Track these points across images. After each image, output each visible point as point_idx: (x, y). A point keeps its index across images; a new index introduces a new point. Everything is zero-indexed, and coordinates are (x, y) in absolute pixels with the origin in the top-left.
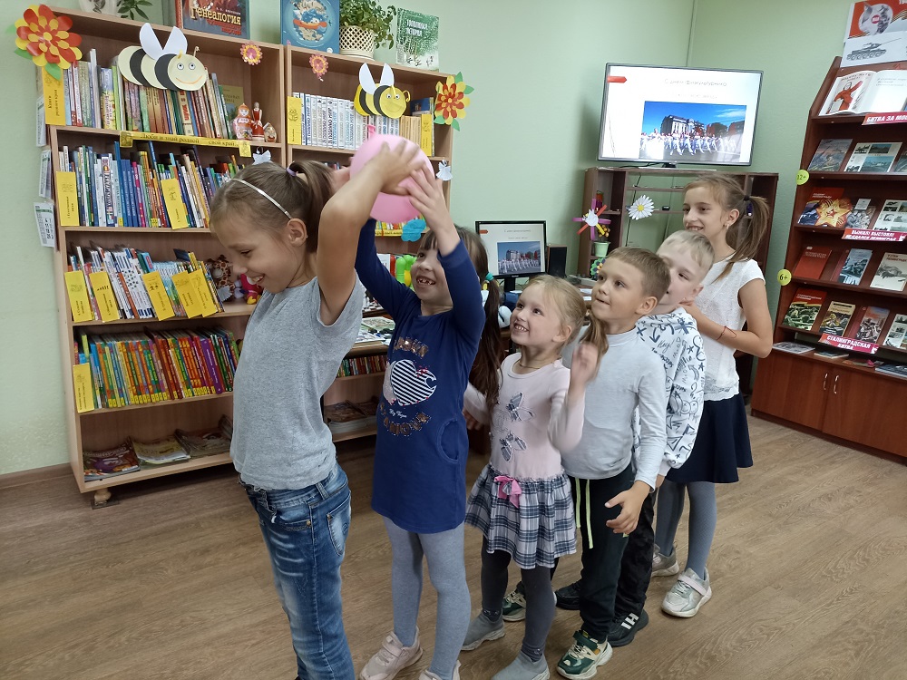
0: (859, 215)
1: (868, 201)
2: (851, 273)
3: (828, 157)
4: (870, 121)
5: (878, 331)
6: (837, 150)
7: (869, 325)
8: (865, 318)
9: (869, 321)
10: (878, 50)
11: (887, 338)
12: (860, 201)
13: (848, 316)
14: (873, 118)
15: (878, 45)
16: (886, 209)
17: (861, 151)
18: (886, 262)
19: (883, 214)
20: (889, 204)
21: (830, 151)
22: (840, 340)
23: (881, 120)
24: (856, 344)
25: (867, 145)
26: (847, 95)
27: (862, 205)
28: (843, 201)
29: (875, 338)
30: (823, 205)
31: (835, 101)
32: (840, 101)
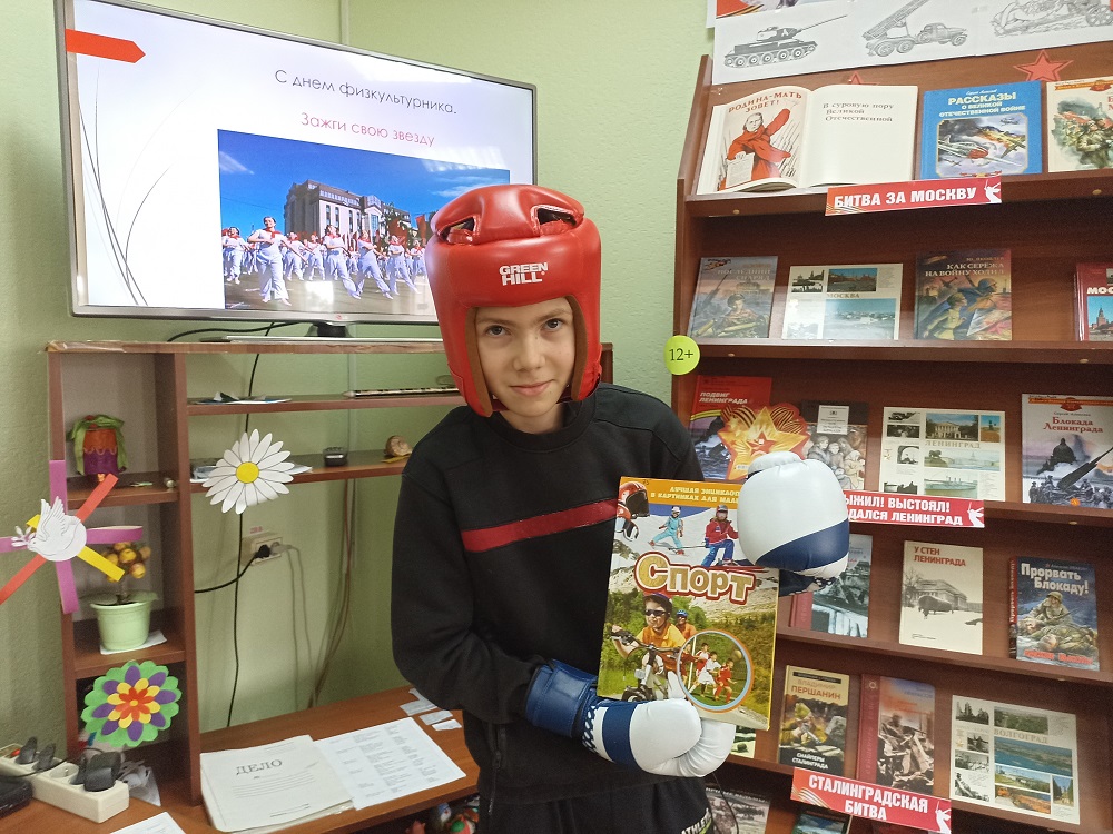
0: (834, 448)
1: (844, 412)
2: (840, 603)
3: (731, 301)
4: (842, 206)
5: (929, 753)
6: (749, 282)
7: (899, 732)
8: (885, 714)
9: (895, 722)
10: (798, 43)
11: (954, 770)
12: (824, 411)
13: (841, 711)
14: (849, 201)
15: (795, 32)
16: (892, 431)
17: (806, 284)
18: (914, 569)
19: (889, 444)
20: (896, 417)
21: (731, 286)
22: (843, 787)
23: (871, 202)
24: (890, 798)
25: (817, 270)
26: (760, 143)
27: (833, 422)
28: (781, 412)
29: (929, 774)
30: (733, 423)
31: (731, 157)
32: (746, 161)
